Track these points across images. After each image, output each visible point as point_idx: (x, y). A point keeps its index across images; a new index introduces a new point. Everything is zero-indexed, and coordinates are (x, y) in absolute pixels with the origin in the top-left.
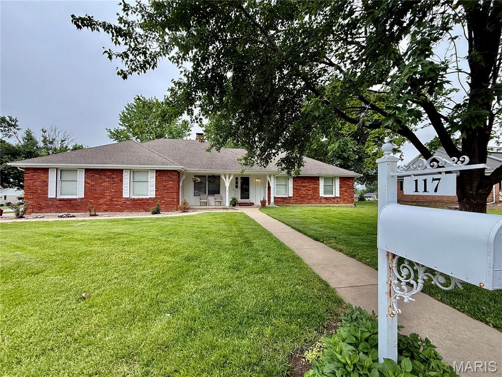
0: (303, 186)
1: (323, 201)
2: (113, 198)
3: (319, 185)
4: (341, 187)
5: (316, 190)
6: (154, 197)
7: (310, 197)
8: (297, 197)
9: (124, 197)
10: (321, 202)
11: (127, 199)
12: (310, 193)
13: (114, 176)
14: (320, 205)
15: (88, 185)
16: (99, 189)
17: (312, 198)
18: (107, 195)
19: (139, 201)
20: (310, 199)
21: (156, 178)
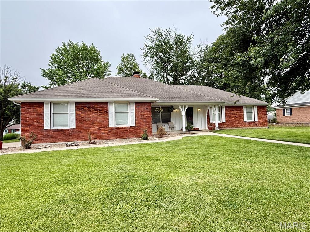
0: (233, 114)
1: (247, 124)
2: (100, 128)
3: (243, 113)
4: (258, 114)
5: (242, 117)
6: (134, 125)
7: (237, 122)
8: (228, 122)
9: (109, 126)
10: (245, 126)
11: (112, 128)
12: (237, 119)
13: (101, 108)
14: (244, 128)
15: (78, 117)
16: (88, 120)
17: (239, 123)
18: (95, 125)
19: (122, 130)
20: (237, 124)
21: (135, 109)
